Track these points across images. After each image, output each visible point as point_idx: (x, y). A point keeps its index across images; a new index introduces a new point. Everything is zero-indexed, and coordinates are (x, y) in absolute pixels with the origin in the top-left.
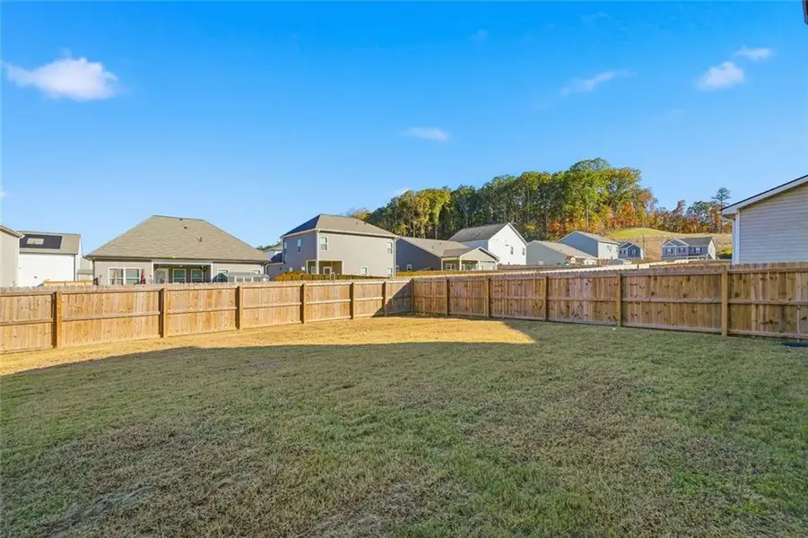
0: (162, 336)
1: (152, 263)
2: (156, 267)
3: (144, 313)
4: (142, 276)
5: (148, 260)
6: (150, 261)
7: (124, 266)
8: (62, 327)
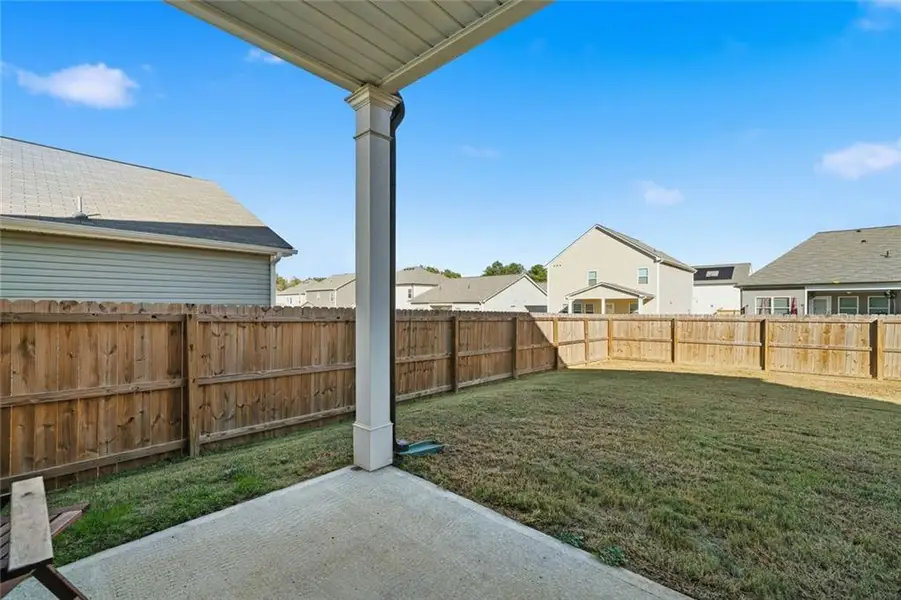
0: (763, 369)
1: (806, 291)
2: (811, 295)
3: (745, 342)
4: (793, 306)
5: (801, 287)
6: (803, 288)
7: (773, 295)
8: (678, 347)
